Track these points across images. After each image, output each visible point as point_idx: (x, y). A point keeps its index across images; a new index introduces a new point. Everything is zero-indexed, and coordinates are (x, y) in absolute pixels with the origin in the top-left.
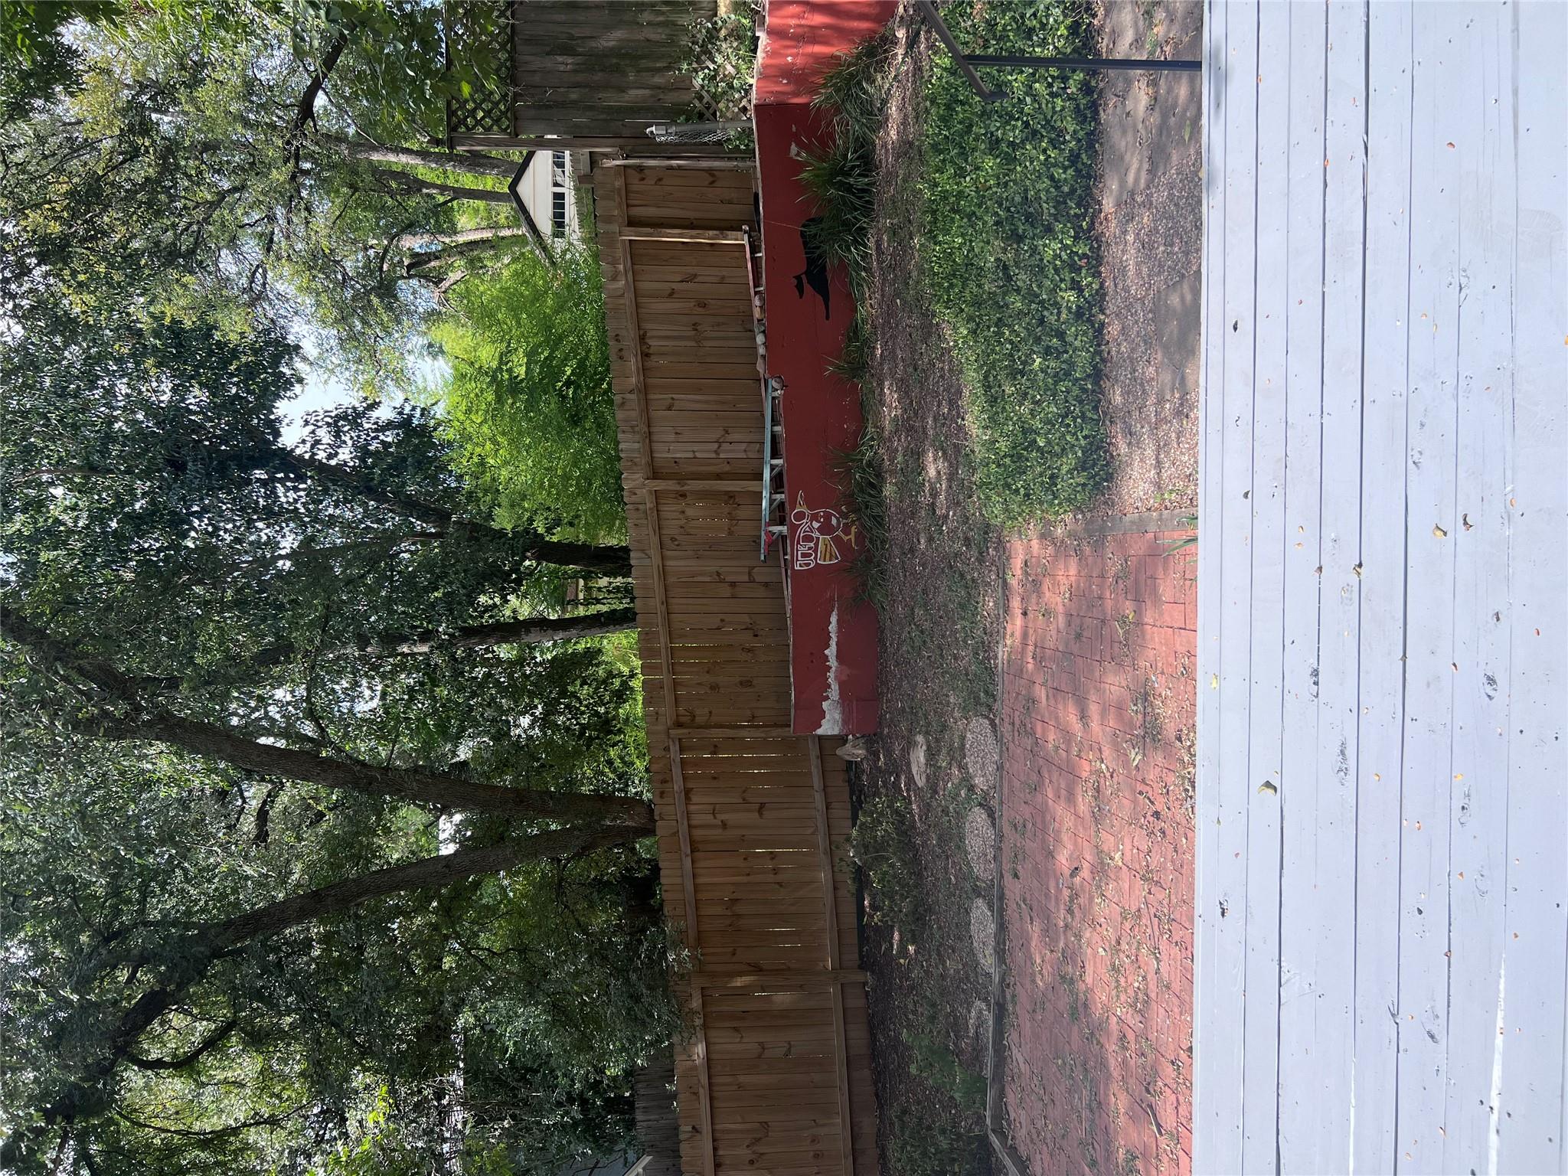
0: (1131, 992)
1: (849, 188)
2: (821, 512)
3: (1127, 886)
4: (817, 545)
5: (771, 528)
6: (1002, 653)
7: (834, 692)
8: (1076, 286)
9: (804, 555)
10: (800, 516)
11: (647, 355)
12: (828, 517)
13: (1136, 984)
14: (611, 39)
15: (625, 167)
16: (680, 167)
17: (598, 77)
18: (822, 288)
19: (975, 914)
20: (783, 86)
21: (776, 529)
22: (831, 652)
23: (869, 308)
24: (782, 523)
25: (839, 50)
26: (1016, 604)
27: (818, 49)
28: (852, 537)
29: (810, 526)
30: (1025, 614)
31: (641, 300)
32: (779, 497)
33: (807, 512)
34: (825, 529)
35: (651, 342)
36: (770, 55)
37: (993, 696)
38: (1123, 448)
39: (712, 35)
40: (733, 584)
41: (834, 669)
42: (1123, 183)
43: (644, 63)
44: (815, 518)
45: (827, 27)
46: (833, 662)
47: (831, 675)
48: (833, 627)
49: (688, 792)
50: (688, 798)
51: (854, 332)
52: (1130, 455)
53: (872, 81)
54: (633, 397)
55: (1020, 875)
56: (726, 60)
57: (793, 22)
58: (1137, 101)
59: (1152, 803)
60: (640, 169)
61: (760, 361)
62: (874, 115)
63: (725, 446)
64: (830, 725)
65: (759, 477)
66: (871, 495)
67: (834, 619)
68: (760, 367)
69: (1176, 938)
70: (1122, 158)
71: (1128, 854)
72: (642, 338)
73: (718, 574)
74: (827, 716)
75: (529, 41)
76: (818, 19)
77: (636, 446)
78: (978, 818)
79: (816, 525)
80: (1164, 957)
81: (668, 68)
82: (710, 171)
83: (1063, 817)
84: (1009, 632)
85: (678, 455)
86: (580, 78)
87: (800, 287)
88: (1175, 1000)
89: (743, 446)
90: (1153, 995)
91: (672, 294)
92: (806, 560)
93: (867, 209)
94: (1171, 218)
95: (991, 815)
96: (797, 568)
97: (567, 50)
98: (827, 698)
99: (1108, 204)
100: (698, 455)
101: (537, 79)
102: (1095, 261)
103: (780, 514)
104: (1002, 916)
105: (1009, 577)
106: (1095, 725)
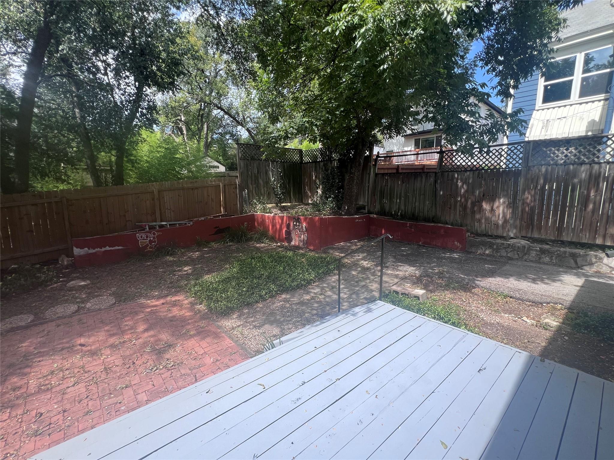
0: (47, 382)
1: (242, 237)
2: (156, 240)
3: (95, 364)
4: (145, 240)
5: (147, 226)
6: (143, 301)
7: (92, 251)
8: (266, 293)
9: (141, 236)
10: (154, 234)
11: (192, 190)
12: (155, 242)
13: (52, 382)
14: (261, 181)
15: (236, 184)
16: (237, 197)
17: (253, 178)
18: (216, 233)
19: (24, 317)
20: (260, 220)
21: (147, 227)
22: (108, 248)
23: (214, 245)
24: (149, 229)
25: (271, 232)
26: (162, 301)
27: (271, 227)
28: (149, 249)
29: (151, 237)
30: (163, 304)
31: (206, 188)
32: (157, 227)
33: (155, 236)
34: (151, 242)
35: (196, 190)
36: (268, 217)
37: (125, 301)
38: (235, 316)
39: (264, 203)
40: (125, 216)
41: (101, 250)
42: (290, 298)
43: (257, 189)
44: (154, 238)
45: (276, 229)
46: (103, 249)
47: (99, 249)
48: (117, 248)
49: (36, 205)
50: (33, 205)
51: (208, 242)
52: (234, 319)
53: (266, 239)
54: (181, 185)
55: (59, 327)
56: (259, 206)
57: (277, 221)
58: (306, 296)
59: (137, 360)
60: (236, 188)
61: (197, 219)
62: (259, 241)
63: (169, 211)
64: (77, 251)
65: (161, 221)
66: (165, 253)
67: (120, 248)
68: (195, 219)
69: (90, 388)
70: (294, 296)
71: (108, 360)
72: (197, 188)
73: (128, 211)
74: (81, 250)
75: (259, 164)
76: (278, 227)
77: (167, 186)
78: (73, 308)
79: (152, 239)
80: (76, 387)
81: (256, 194)
82: (237, 204)
83: (101, 336)
84: (152, 301)
85: (165, 198)
86: (253, 174)
87: (216, 228)
88: (60, 399)
89: (170, 216)
90: (54, 390)
91: (209, 196)
92: (140, 237)
93: (238, 242)
94: (293, 311)
95: (76, 311)
96: (137, 235)
97: (258, 171)
98: (89, 249)
99: (284, 296)
100: (166, 204)
101: (252, 165)
102: (272, 297)
103: (152, 228)
104: (32, 326)
105: (170, 296)
106: (146, 334)
